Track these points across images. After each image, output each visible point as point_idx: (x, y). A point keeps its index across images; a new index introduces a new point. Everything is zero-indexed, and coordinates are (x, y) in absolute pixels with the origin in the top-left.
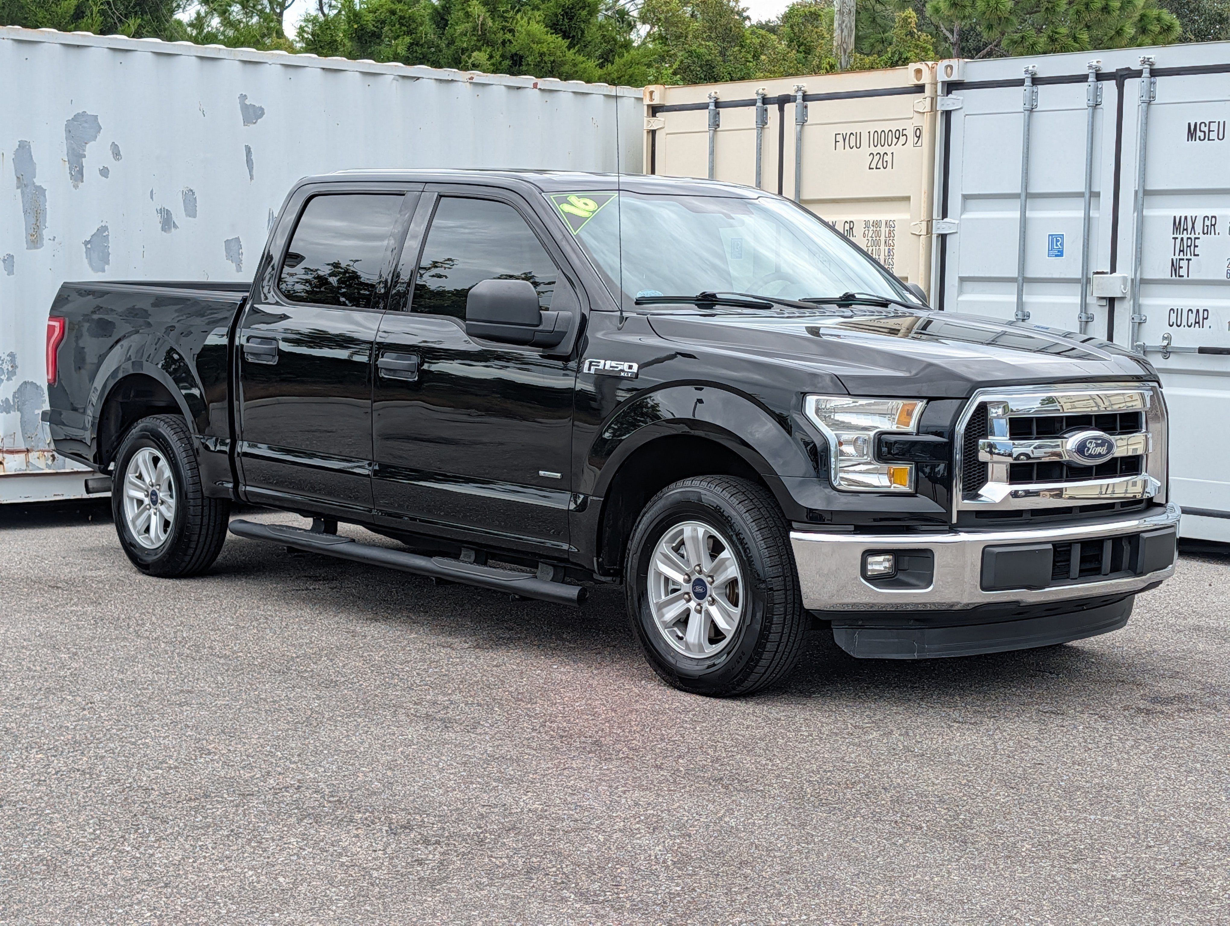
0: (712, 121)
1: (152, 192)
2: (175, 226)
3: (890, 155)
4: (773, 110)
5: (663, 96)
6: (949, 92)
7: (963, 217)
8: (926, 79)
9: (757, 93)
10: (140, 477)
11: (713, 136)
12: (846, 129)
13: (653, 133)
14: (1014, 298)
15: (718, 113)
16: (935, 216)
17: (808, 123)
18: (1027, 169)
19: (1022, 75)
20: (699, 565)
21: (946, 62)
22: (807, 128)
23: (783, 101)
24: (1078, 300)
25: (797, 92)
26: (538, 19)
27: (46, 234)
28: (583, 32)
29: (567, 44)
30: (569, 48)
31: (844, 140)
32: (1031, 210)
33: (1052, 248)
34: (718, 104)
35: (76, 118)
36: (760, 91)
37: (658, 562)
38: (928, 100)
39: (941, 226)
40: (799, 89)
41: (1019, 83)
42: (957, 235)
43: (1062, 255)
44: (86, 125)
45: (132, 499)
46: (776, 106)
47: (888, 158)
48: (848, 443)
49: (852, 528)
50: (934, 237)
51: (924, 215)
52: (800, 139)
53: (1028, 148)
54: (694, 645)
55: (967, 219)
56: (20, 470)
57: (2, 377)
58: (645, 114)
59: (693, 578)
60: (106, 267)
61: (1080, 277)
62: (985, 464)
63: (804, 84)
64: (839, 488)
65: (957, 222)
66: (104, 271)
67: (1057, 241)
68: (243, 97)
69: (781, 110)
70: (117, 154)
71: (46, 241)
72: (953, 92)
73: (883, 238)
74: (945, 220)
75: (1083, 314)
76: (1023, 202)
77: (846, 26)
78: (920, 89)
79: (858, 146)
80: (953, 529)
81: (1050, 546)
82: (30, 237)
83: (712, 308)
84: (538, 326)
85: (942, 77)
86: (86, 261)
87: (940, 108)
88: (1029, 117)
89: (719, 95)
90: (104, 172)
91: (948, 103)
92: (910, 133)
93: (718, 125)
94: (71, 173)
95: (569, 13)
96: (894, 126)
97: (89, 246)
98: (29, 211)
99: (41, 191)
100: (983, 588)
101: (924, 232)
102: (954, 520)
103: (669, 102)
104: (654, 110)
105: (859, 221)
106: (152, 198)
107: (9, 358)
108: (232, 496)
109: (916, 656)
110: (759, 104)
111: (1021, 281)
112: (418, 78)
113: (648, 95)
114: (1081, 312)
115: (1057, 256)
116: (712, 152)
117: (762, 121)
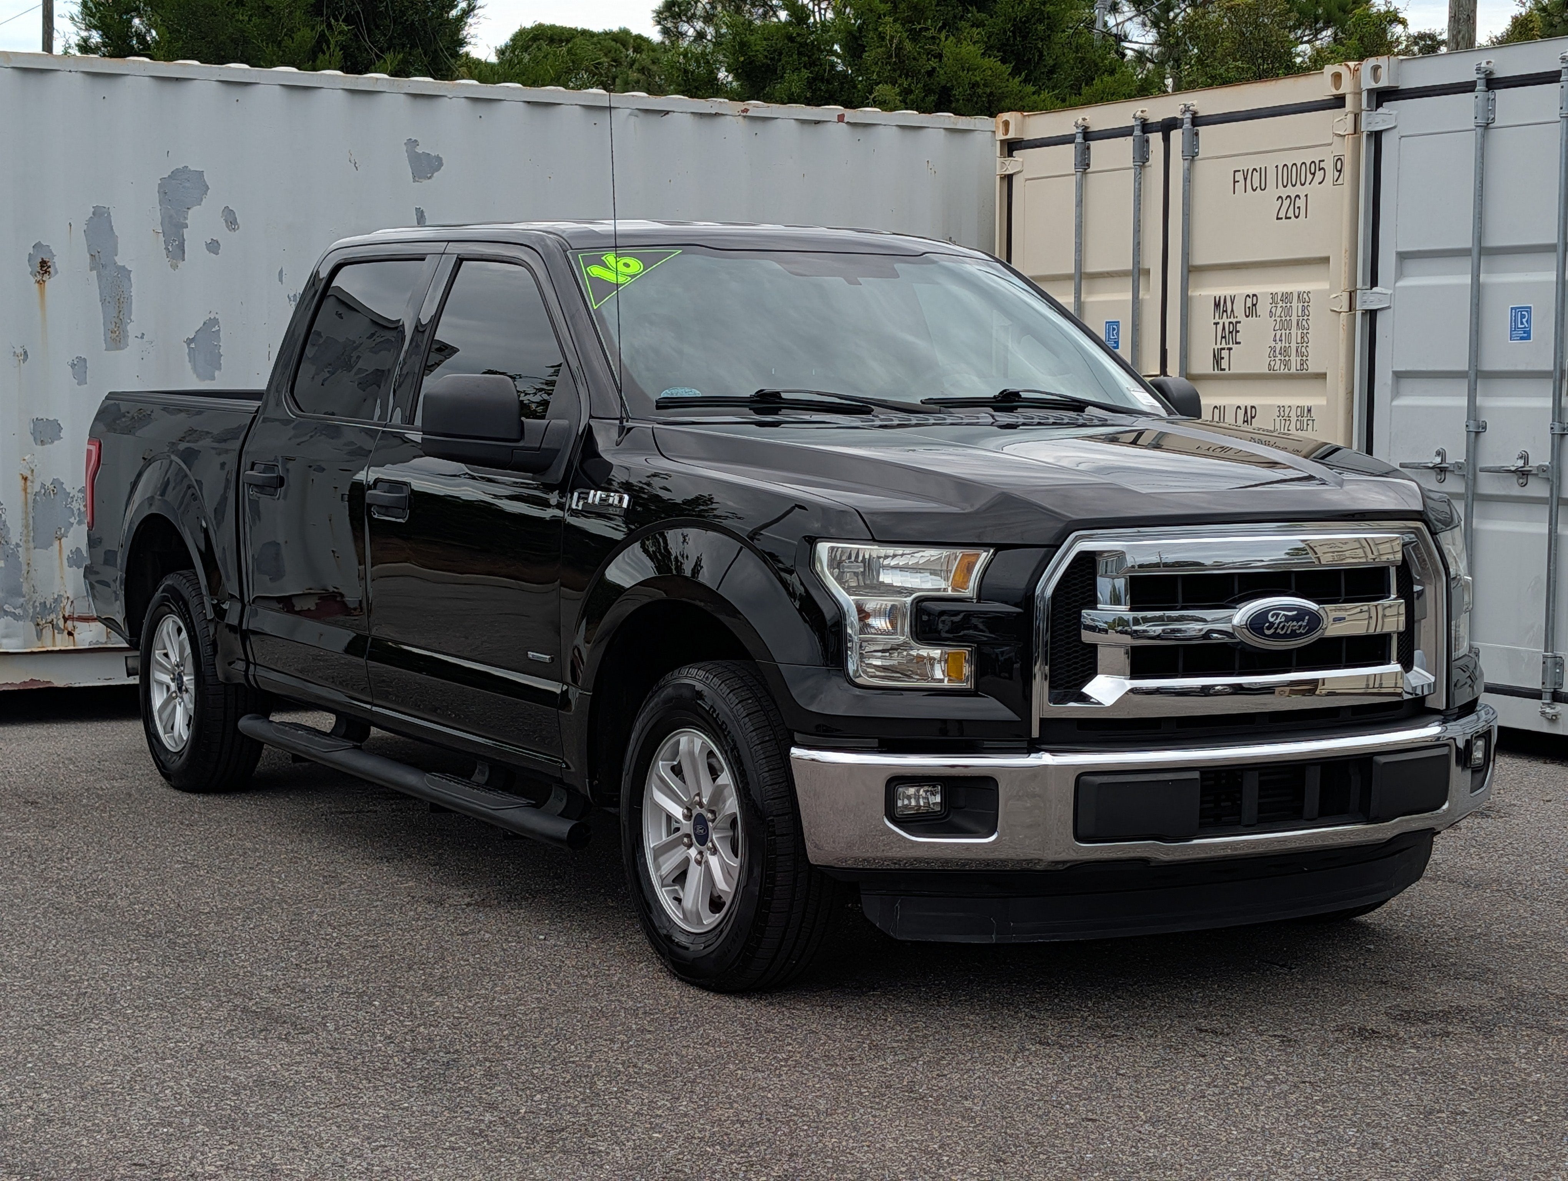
0: (1079, 159)
1: (281, 272)
3: (1303, 198)
4: (1156, 139)
5: (1021, 127)
6: (1379, 105)
7: (1399, 284)
8: (1346, 87)
9: (1134, 117)
10: (166, 655)
11: (1081, 179)
12: (1247, 164)
13: (1009, 179)
14: (1463, 402)
15: (1088, 148)
16: (1359, 285)
17: (1200, 156)
18: (1481, 213)
19: (1472, 76)
20: (698, 795)
21: (1372, 61)
22: (1199, 165)
23: (1168, 126)
24: (1548, 403)
25: (1184, 113)
26: (976, 37)
27: (132, 329)
28: (1041, 55)
29: (1010, 70)
30: (1013, 74)
31: (1245, 179)
32: (1488, 272)
33: (1516, 327)
34: (1088, 135)
35: (175, 174)
36: (1139, 114)
37: (654, 789)
38: (1351, 117)
39: (1369, 300)
40: (1187, 109)
41: (1467, 87)
42: (1390, 311)
43: (1528, 338)
44: (188, 185)
45: (160, 683)
46: (1160, 134)
47: (1300, 203)
48: (878, 613)
49: (875, 743)
50: (1359, 314)
51: (1344, 284)
52: (1188, 180)
53: (1482, 182)
54: (691, 912)
55: (1405, 288)
56: (98, 642)
57: (72, 520)
58: (998, 154)
59: (694, 813)
60: (217, 373)
61: (1552, 368)
62: (1094, 648)
63: (1195, 102)
64: (858, 681)
65: (1389, 292)
66: (213, 378)
67: (1523, 316)
68: (412, 143)
69: (1166, 140)
70: (231, 222)
71: (131, 340)
72: (1385, 104)
73: (1294, 319)
74: (1375, 289)
75: (1557, 424)
76: (1476, 261)
77: (1463, 38)
78: (1338, 102)
79: (1263, 187)
80: (1033, 747)
81: (1196, 775)
82: (110, 335)
83: (777, 414)
84: (517, 441)
85: (1368, 83)
86: (188, 366)
87: (1365, 128)
88: (1483, 136)
89: (1089, 123)
90: (213, 246)
91: (1377, 120)
92: (1329, 165)
93: (1088, 165)
94: (167, 249)
95: (1022, 28)
96: (1308, 157)
97: (193, 345)
98: (108, 299)
99: (125, 273)
100: (1078, 838)
101: (1346, 308)
102: (1035, 733)
103: (1029, 136)
104: (1011, 147)
105: (1262, 294)
106: (281, 280)
107: (81, 495)
108: (243, 681)
109: (994, 939)
110: (1137, 132)
111: (1473, 376)
112: (667, 112)
113: (1001, 126)
114: (1554, 420)
115: (1522, 338)
116: (1080, 203)
117: (1142, 157)
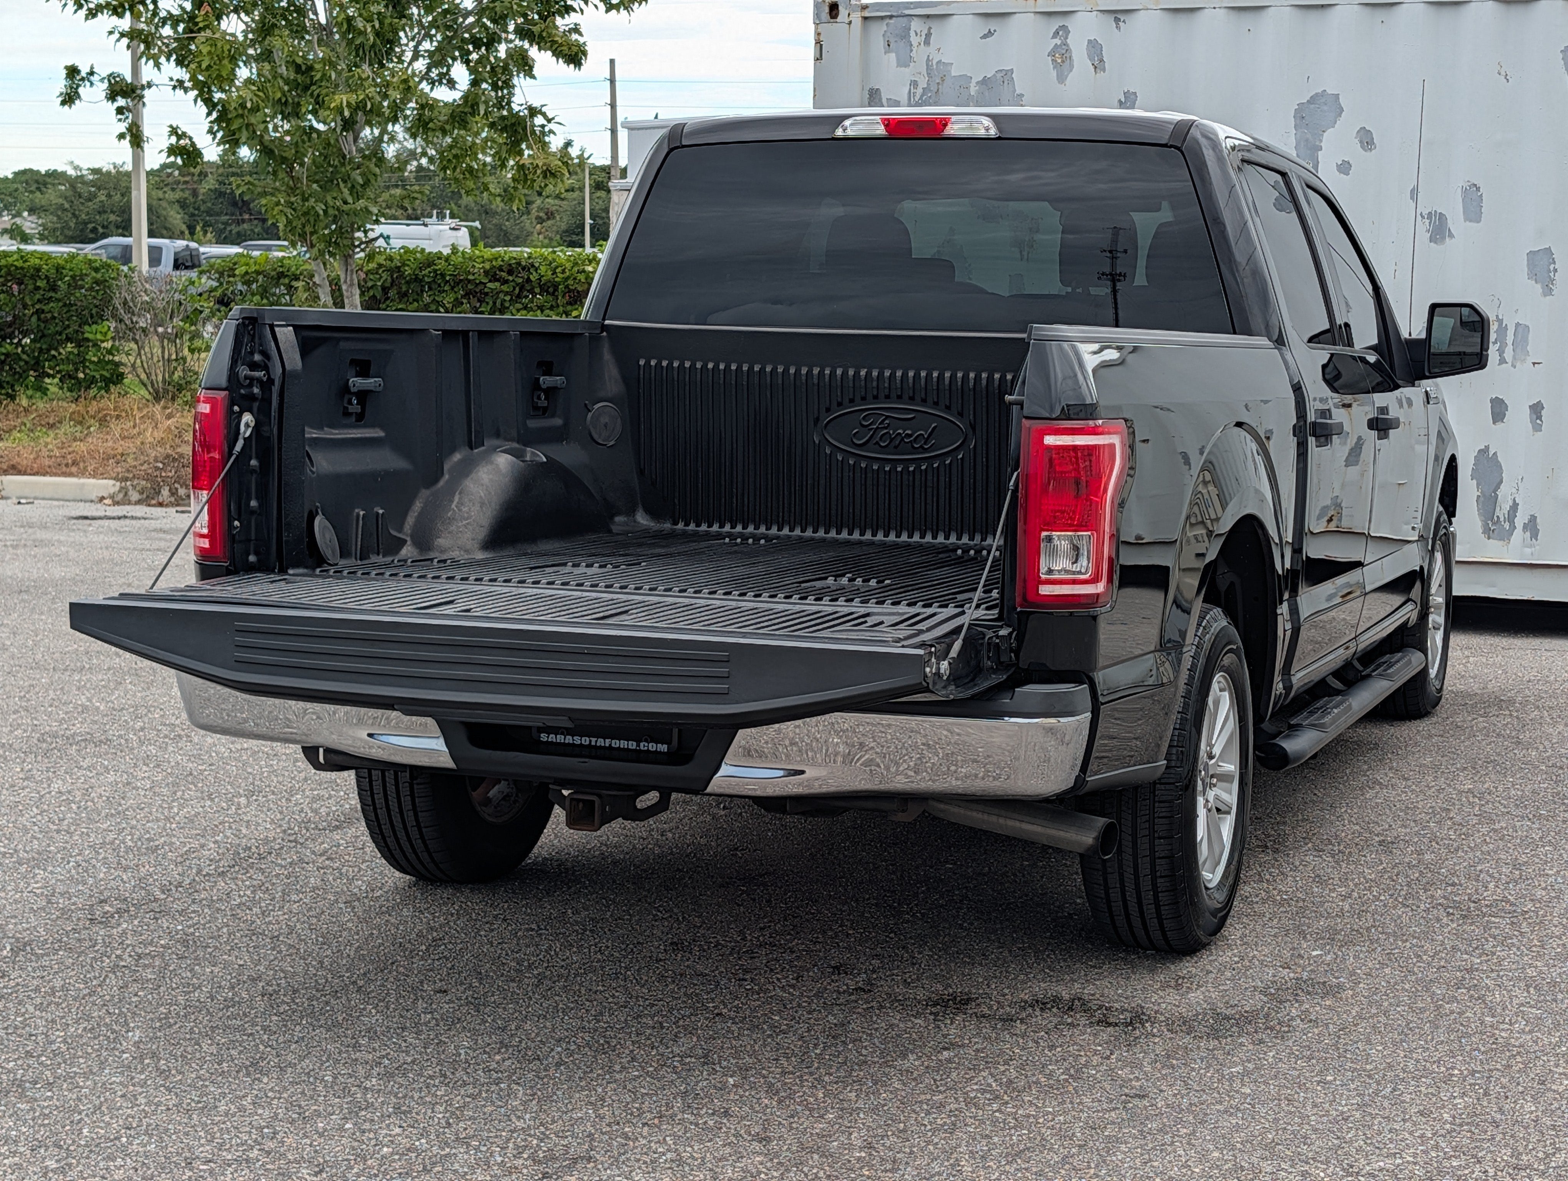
1: (1414, 190)
2: (1451, 235)
35: (1313, 100)
44: (1325, 108)
70: (1367, 140)
90: (1347, 166)
106: (1412, 198)
